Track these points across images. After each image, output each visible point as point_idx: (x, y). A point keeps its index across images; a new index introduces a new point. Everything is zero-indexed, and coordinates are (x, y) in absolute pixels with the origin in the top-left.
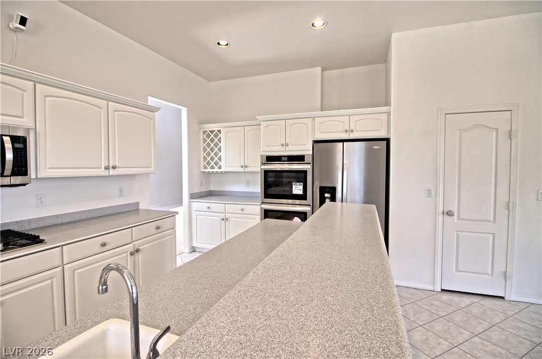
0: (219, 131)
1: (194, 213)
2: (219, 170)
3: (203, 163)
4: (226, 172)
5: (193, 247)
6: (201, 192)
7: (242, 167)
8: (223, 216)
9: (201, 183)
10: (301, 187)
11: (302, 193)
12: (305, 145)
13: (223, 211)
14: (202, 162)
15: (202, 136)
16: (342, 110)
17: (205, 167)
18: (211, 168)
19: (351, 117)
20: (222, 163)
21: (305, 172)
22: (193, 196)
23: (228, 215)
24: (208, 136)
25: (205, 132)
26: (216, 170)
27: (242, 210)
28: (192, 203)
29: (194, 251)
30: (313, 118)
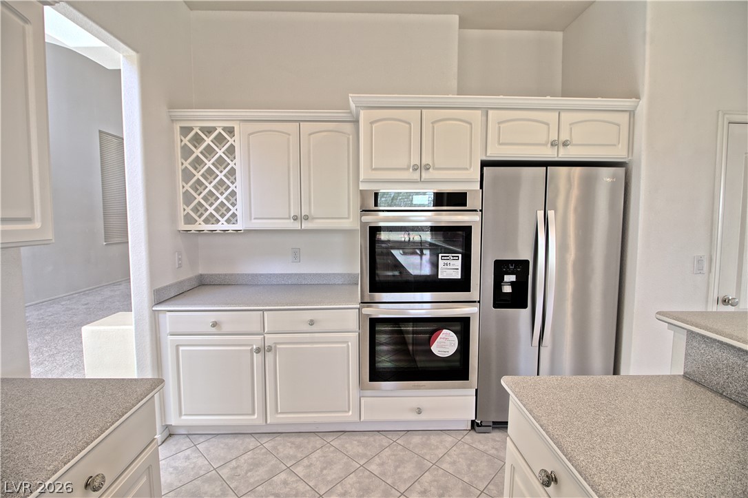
0: (231, 131)
1: (168, 341)
2: (231, 227)
3: (182, 209)
4: (248, 232)
5: (167, 427)
6: (181, 282)
7: (295, 218)
8: (256, 341)
9: (180, 259)
10: (458, 264)
11: (459, 277)
12: (467, 169)
13: (258, 328)
14: (181, 206)
15: (179, 141)
16: (548, 97)
17: (189, 220)
18: (206, 221)
19: (563, 114)
20: (239, 209)
21: (467, 230)
22: (161, 297)
23: (270, 339)
24: (197, 140)
25: (185, 131)
26: (222, 225)
27: (312, 323)
28: (161, 315)
29: (170, 435)
30: (486, 111)
